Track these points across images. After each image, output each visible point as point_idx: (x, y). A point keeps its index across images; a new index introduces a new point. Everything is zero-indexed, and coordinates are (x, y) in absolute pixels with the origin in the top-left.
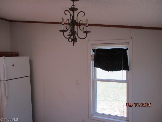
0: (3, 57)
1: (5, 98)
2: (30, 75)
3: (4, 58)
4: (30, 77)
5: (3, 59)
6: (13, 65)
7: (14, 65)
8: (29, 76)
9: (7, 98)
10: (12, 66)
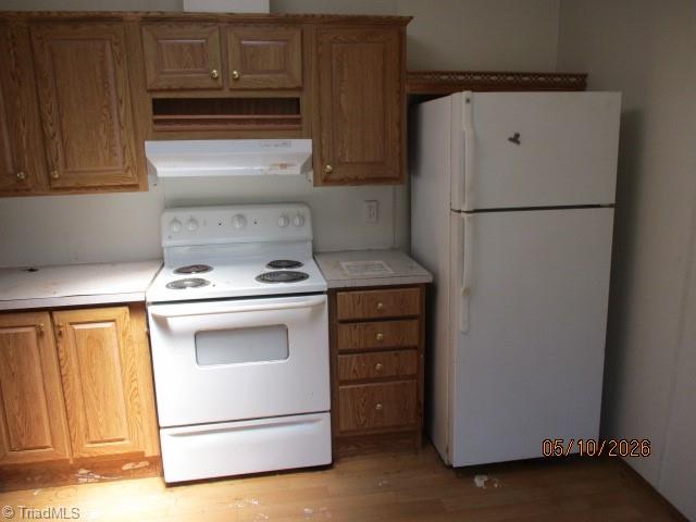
0: (466, 94)
1: (462, 290)
2: (613, 202)
3: (468, 101)
4: (612, 210)
5: (464, 102)
6: (515, 139)
7: (519, 139)
8: (611, 206)
9: (467, 292)
10: (511, 139)
